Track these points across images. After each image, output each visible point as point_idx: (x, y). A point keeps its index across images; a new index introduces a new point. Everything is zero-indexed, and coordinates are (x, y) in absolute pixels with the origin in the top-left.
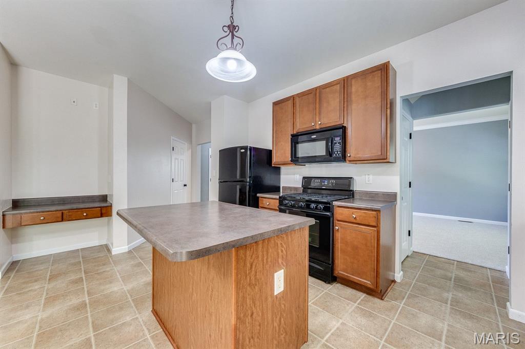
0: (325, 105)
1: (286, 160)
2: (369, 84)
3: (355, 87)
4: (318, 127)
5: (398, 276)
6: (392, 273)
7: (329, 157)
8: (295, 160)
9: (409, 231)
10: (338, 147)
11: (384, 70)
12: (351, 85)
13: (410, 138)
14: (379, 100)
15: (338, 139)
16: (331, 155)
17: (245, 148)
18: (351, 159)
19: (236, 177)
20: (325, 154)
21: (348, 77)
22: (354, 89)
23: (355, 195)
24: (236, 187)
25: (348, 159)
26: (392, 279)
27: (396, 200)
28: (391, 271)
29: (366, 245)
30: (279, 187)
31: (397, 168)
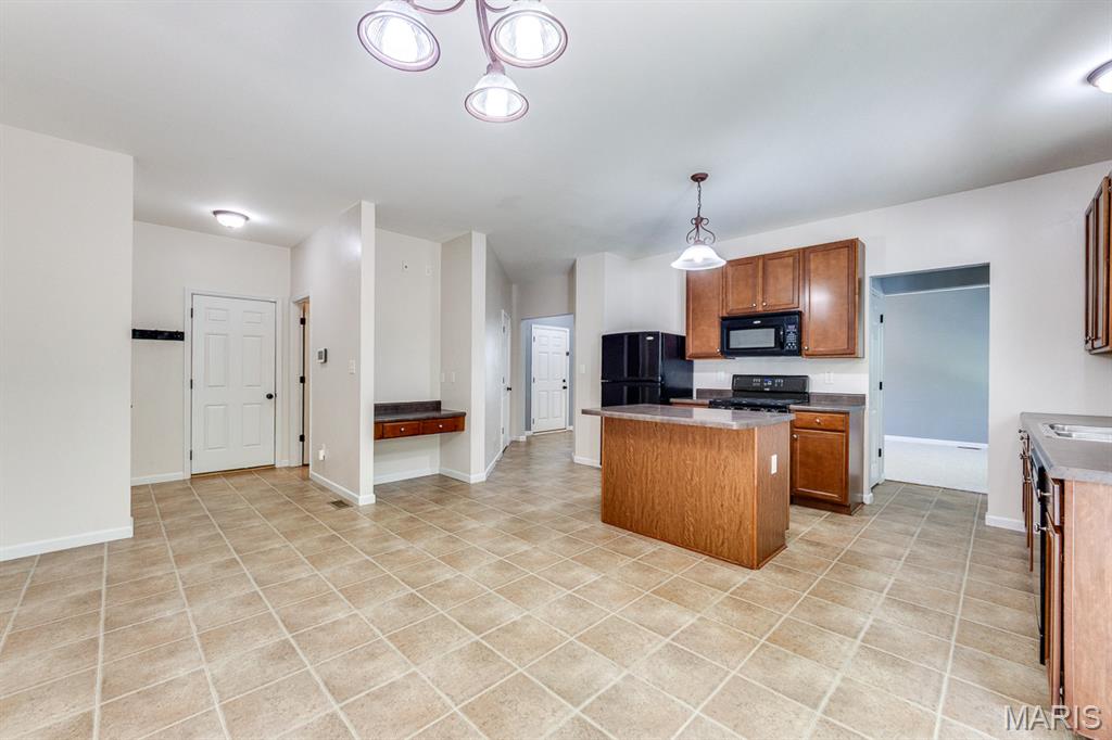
0: (771, 281)
1: (712, 351)
2: (833, 262)
3: (815, 263)
4: (760, 309)
5: (867, 497)
6: (859, 495)
7: (780, 349)
8: (728, 352)
9: (880, 450)
10: (791, 338)
11: (851, 248)
12: (809, 261)
13: (882, 321)
14: (845, 283)
15: (792, 328)
16: (782, 348)
17: (655, 335)
18: (810, 352)
19: (623, 375)
20: (773, 345)
21: (804, 249)
22: (812, 266)
23: (811, 398)
24: (622, 389)
25: (803, 352)
26: (859, 501)
27: (864, 403)
28: (858, 492)
29: (832, 453)
30: (691, 391)
31: (865, 364)
